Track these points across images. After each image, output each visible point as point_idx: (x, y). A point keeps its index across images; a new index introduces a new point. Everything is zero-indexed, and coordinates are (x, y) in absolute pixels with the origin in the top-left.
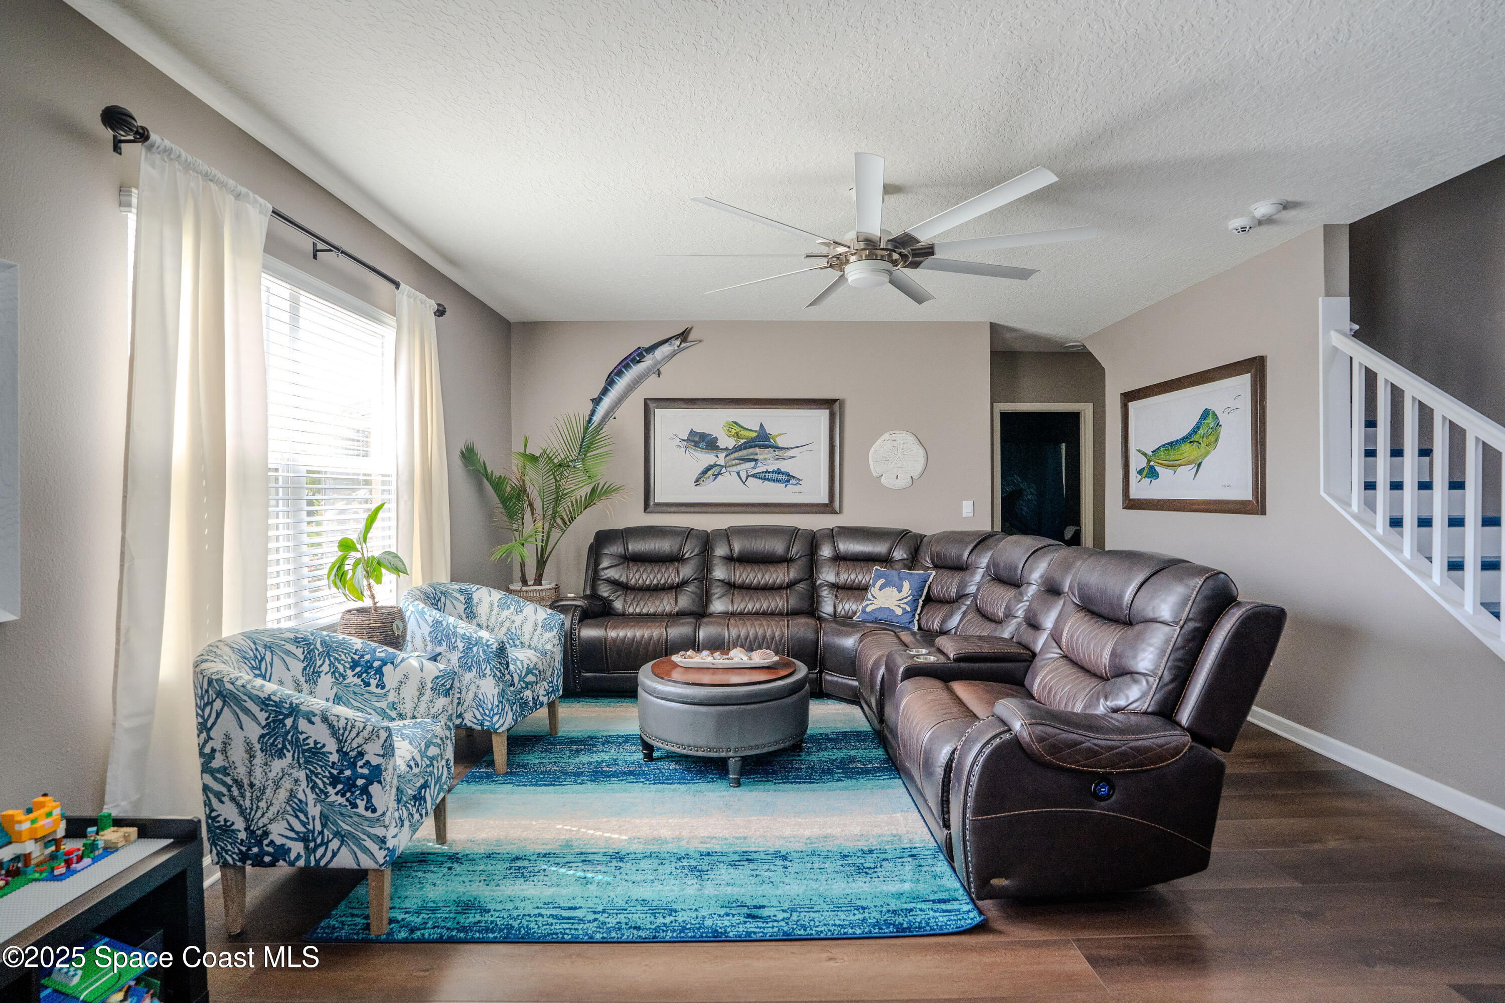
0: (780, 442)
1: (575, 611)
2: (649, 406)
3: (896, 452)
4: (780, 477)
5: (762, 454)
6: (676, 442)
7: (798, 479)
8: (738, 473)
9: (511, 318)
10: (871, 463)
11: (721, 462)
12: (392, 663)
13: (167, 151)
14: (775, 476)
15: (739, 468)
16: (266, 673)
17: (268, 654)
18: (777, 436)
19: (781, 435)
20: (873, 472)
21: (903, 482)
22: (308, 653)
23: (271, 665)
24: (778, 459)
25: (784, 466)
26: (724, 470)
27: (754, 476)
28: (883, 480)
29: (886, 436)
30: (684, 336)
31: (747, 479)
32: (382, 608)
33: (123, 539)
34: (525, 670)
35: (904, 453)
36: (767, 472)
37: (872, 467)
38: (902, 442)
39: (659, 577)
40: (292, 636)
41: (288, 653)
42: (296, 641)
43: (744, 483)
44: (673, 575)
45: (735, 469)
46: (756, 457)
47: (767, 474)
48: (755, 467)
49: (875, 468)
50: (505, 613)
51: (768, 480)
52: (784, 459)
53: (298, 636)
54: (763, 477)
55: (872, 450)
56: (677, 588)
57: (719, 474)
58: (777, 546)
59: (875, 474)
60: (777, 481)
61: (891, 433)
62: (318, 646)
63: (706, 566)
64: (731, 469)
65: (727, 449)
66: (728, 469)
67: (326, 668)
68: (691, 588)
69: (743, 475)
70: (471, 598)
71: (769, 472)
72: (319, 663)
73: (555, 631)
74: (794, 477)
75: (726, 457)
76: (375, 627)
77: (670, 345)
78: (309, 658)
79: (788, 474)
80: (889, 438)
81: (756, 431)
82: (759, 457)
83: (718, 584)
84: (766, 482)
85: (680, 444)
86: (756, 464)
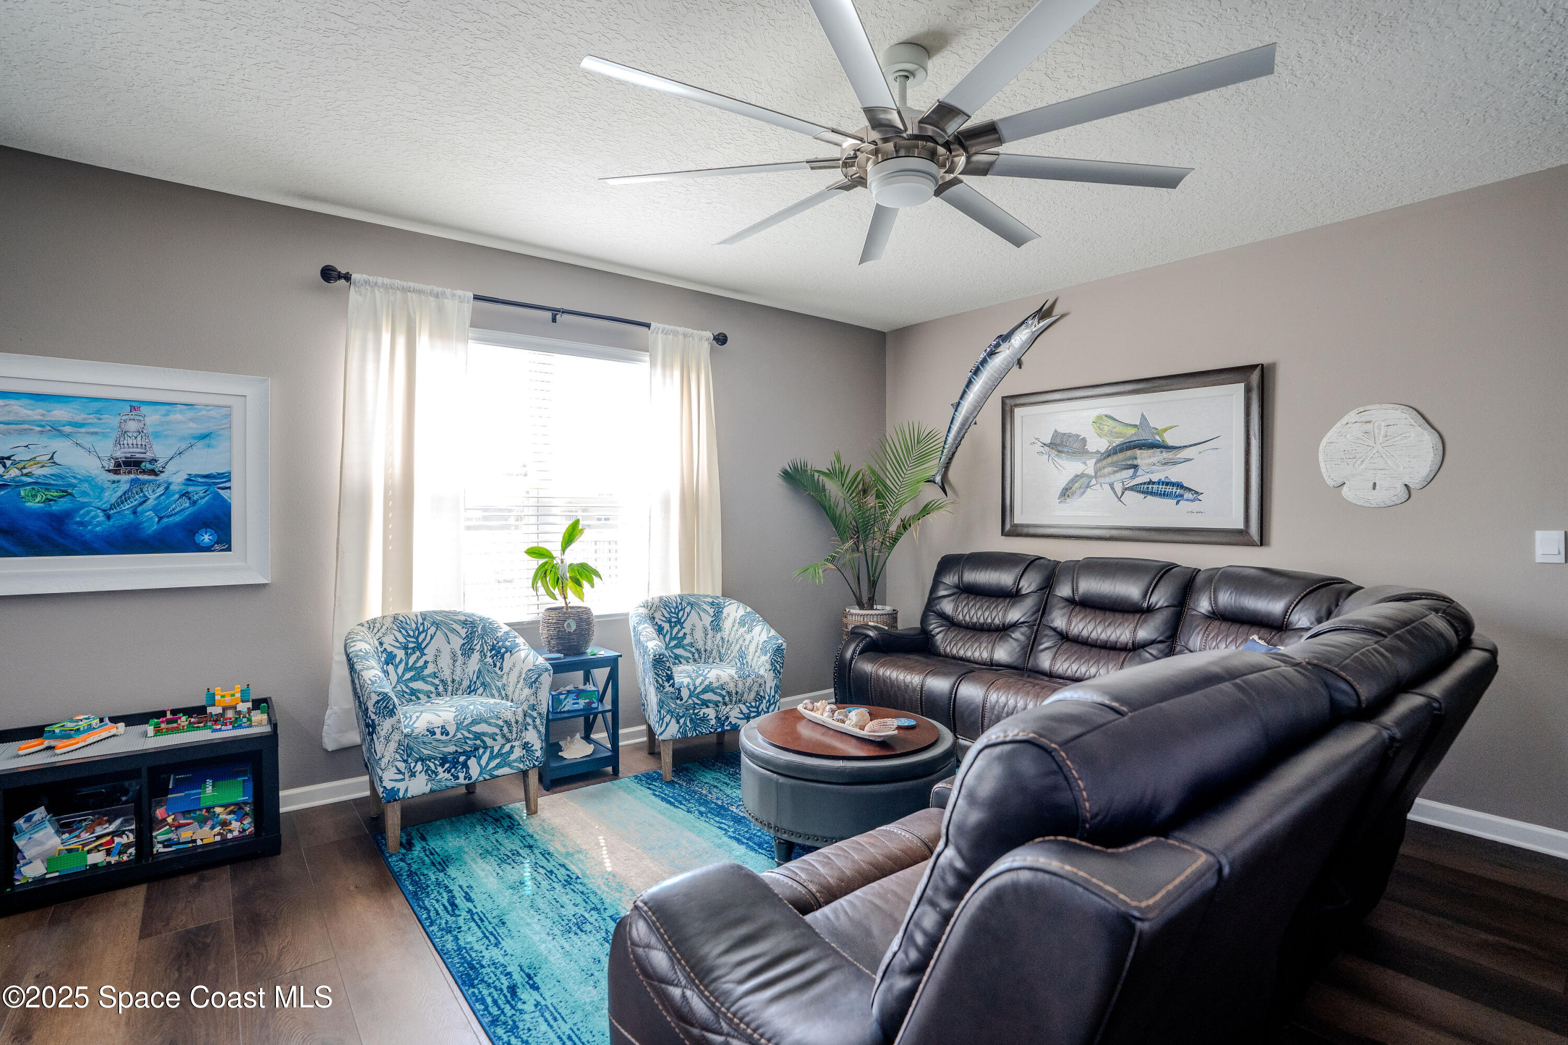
0: (1170, 439)
1: (863, 639)
2: (1009, 406)
3: (1372, 444)
4: (1169, 489)
5: (1145, 458)
6: (1038, 446)
7: (1196, 493)
8: (1112, 486)
9: (885, 330)
10: (1322, 465)
11: (1090, 471)
12: (511, 652)
13: (367, 282)
14: (1162, 488)
15: (1113, 478)
16: (422, 642)
17: (433, 629)
18: (1166, 430)
19: (1171, 428)
20: (1326, 479)
21: (1389, 492)
22: (471, 633)
23: (432, 638)
24: (1165, 464)
25: (1174, 474)
26: (1094, 482)
27: (1132, 489)
28: (1345, 491)
29: (1352, 416)
30: (1043, 313)
31: (1123, 493)
32: (571, 608)
33: (338, 539)
34: (703, 687)
35: (1389, 443)
36: (1151, 482)
37: (1323, 470)
38: (1383, 424)
39: (987, 614)
40: (463, 618)
41: (454, 631)
42: (464, 623)
43: (1119, 499)
44: (1000, 614)
45: (1108, 480)
46: (1135, 462)
47: (1150, 486)
48: (1134, 477)
49: (1330, 473)
50: (742, 630)
51: (1152, 493)
52: (1175, 463)
53: (468, 619)
54: (1147, 489)
55: (1324, 441)
56: (1002, 631)
57: (1088, 486)
58: (1131, 590)
59: (1330, 483)
60: (1164, 495)
61: (1361, 409)
62: (479, 629)
63: (1043, 609)
64: (1102, 480)
65: (1098, 452)
66: (1100, 480)
67: (478, 647)
68: (1017, 635)
69: (1118, 488)
70: (721, 612)
71: (1154, 483)
72: (476, 642)
73: (769, 655)
74: (1190, 490)
75: (1095, 464)
76: (551, 623)
77: (1027, 327)
78: (469, 638)
79: (1180, 485)
80: (1357, 418)
81: (1135, 426)
82: (1138, 462)
83: (1052, 633)
84: (1149, 497)
85: (1042, 449)
86: (1135, 472)
